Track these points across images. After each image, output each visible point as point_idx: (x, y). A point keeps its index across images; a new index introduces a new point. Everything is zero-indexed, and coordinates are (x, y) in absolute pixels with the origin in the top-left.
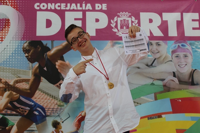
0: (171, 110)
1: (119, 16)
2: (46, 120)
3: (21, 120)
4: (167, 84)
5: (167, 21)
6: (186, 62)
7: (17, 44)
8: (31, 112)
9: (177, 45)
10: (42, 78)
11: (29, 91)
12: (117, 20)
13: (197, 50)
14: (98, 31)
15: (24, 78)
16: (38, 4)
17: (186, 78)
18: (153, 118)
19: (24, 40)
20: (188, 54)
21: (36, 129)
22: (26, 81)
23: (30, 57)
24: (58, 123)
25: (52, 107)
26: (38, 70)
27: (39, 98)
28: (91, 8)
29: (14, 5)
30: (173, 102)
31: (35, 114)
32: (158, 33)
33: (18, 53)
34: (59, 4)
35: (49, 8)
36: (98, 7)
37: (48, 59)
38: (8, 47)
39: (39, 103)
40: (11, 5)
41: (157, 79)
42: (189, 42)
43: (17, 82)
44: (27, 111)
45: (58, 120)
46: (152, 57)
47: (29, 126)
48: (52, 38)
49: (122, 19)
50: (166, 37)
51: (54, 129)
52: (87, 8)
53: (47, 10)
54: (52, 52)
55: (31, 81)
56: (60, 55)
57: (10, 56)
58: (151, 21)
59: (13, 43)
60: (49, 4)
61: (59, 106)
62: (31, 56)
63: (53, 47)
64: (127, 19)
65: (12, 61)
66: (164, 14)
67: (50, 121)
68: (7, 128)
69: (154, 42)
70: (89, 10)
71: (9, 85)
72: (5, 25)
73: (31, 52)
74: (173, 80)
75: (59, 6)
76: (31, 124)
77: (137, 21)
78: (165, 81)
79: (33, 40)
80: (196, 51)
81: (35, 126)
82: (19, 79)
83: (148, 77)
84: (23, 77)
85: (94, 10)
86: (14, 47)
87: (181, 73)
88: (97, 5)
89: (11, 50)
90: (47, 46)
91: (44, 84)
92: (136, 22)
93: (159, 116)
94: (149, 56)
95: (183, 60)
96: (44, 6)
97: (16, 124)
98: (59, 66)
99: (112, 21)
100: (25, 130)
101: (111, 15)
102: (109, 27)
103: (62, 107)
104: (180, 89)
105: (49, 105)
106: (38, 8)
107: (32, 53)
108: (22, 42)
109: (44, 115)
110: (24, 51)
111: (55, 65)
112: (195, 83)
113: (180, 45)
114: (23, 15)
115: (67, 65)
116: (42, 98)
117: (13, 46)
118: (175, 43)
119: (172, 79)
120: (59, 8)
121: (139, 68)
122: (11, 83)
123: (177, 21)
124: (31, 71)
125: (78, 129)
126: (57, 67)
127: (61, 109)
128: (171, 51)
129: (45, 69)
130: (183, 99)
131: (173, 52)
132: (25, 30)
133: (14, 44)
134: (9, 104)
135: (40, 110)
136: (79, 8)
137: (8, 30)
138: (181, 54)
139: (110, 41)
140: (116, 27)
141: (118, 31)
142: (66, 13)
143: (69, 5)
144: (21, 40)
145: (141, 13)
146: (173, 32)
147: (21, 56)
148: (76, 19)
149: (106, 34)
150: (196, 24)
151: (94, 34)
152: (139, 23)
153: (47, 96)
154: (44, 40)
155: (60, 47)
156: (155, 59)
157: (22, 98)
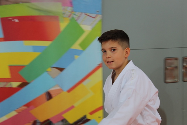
0: (2, 37)
30: (6, 22)
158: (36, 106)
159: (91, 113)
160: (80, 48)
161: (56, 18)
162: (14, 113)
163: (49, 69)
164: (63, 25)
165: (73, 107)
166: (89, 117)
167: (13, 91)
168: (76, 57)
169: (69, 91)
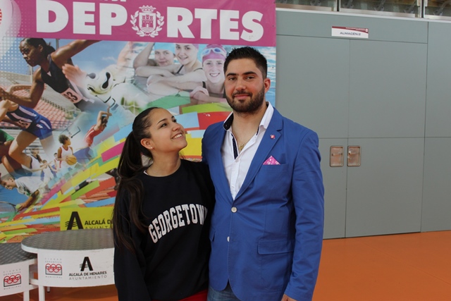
0: (198, 126)
1: (140, 11)
2: (51, 134)
3: (21, 134)
4: (195, 96)
5: (199, 20)
6: (219, 70)
7: (12, 42)
8: (34, 124)
9: (210, 50)
10: (46, 86)
11: (30, 100)
12: (139, 16)
14: (114, 28)
15: (23, 85)
17: (218, 89)
19: (21, 37)
20: (223, 62)
21: (39, 144)
22: (26, 88)
23: (29, 59)
24: (67, 139)
25: (59, 120)
26: (40, 76)
27: (42, 109)
30: (201, 116)
31: (39, 128)
32: (188, 34)
37: (52, 62)
39: (43, 115)
42: (224, 46)
43: (15, 89)
44: (29, 124)
45: (67, 134)
46: (179, 63)
47: (32, 141)
48: (57, 36)
49: (144, 14)
50: (197, 40)
51: (62, 144)
54: (57, 53)
55: (33, 88)
56: (67, 57)
57: (4, 56)
58: (180, 18)
59: (7, 40)
61: (67, 118)
62: (30, 57)
63: (58, 47)
64: (151, 15)
65: (7, 63)
66: (197, 10)
67: (56, 135)
68: (5, 143)
69: (182, 45)
70: (103, 1)
73: (30, 53)
74: (202, 92)
76: (35, 139)
77: (163, 18)
78: (193, 92)
79: (33, 37)
81: (39, 141)
82: (16, 85)
83: (173, 87)
84: (23, 83)
85: (110, 1)
86: (9, 45)
87: (212, 84)
89: (5, 48)
90: (51, 45)
91: (48, 92)
92: (162, 20)
94: (175, 61)
95: (215, 68)
97: (16, 138)
98: (66, 71)
99: (132, 16)
100: (28, 146)
101: (131, 8)
102: (128, 24)
103: (71, 120)
104: (210, 102)
105: (55, 117)
107: (32, 54)
108: (19, 39)
109: (49, 128)
110: (21, 51)
111: (62, 70)
113: (213, 49)
114: (18, 4)
115: (76, 70)
116: (46, 108)
117: (7, 44)
118: (208, 47)
119: (201, 90)
121: (162, 76)
122: (8, 90)
123: (213, 21)
124: (31, 76)
125: (90, 145)
126: (64, 72)
127: (69, 122)
128: (202, 56)
129: (49, 74)
130: (212, 114)
131: (205, 58)
132: (22, 24)
133: (9, 42)
134: (6, 116)
135: (44, 122)
138: (214, 61)
139: (129, 42)
140: (137, 24)
141: (140, 29)
142: (74, 3)
144: (17, 37)
145: (168, 8)
146: (206, 33)
147: (17, 57)
148: (87, 12)
149: (123, 33)
150: (235, 25)
151: (109, 32)
152: (165, 20)
153: (52, 106)
154: (46, 37)
155: (67, 48)
156: (183, 66)
157: (21, 109)
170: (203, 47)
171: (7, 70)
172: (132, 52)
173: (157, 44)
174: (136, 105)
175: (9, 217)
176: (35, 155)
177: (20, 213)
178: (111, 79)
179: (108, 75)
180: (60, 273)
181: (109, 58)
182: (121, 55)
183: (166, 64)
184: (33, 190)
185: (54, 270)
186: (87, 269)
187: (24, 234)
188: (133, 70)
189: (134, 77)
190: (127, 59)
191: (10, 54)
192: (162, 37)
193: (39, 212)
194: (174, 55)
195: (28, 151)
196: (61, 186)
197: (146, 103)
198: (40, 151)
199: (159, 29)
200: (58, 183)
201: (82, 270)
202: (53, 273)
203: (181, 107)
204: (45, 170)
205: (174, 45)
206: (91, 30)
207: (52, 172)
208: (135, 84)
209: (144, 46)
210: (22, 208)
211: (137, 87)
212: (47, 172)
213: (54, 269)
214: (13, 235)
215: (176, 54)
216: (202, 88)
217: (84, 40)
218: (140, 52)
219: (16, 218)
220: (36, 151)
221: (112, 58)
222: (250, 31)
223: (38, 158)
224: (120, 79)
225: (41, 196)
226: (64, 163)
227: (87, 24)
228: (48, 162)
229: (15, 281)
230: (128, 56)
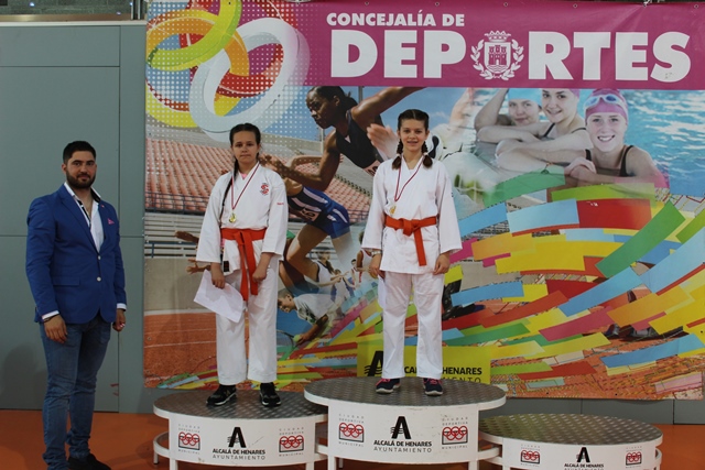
0: (578, 222)
1: (487, 40)
2: (348, 231)
3: (305, 229)
4: (573, 173)
5: (580, 51)
6: (614, 131)
7: (296, 93)
8: (323, 215)
9: (598, 98)
10: (343, 156)
11: (318, 179)
12: (483, 48)
13: (638, 107)
14: (445, 68)
16: (334, 15)
17: (611, 161)
18: (543, 235)
19: (308, 85)
20: (620, 117)
21: (331, 245)
22: (315, 160)
23: (319, 117)
25: (360, 209)
26: (335, 142)
27: (337, 192)
28: (434, 24)
29: (290, 18)
30: (583, 206)
31: (331, 220)
32: (562, 73)
33: (298, 110)
34: (373, 15)
35: (354, 24)
36: (448, 20)
37: (352, 120)
38: (281, 98)
39: (337, 201)
40: (285, 18)
41: (555, 164)
42: (622, 92)
43: (298, 162)
44: (317, 215)
46: (548, 121)
47: (320, 240)
48: (360, 82)
49: (493, 45)
50: (577, 82)
52: (426, 24)
53: (350, 27)
54: (360, 108)
55: (323, 160)
56: (374, 114)
57: (284, 115)
58: (549, 49)
59: (289, 90)
60: (355, 15)
62: (321, 114)
63: (361, 98)
64: (503, 45)
65: (288, 124)
66: (577, 35)
69: (553, 91)
70: (430, 28)
71: (283, 167)
72: (275, 57)
73: (322, 108)
74: (584, 166)
75: (372, 19)
76: (324, 237)
77: (522, 49)
78: (570, 167)
79: (326, 85)
80: (636, 110)
82: (301, 156)
83: (537, 159)
84: (309, 154)
85: (439, 27)
86: (291, 98)
87: (602, 153)
88: (445, 16)
89: (286, 103)
90: (351, 96)
91: (346, 166)
92: (520, 52)
93: (554, 231)
94: (541, 118)
95: (607, 127)
96: (344, 19)
97: (297, 236)
98: (372, 134)
99: (473, 49)
100: (314, 247)
101: (472, 35)
102: (467, 61)
104: (597, 184)
105: (355, 205)
106: (334, 23)
107: (324, 110)
109: (346, 221)
110: (309, 105)
111: (366, 132)
112: (628, 172)
113: (604, 97)
114: (306, 37)
115: (387, 133)
116: (341, 191)
117: (289, 96)
118: (595, 93)
119: (583, 163)
120: (373, 24)
121: (520, 141)
122: (288, 165)
123: (603, 50)
124: (322, 143)
126: (369, 136)
128: (585, 109)
129: (348, 139)
130: (601, 202)
131: (589, 111)
132: (310, 66)
133: (291, 93)
135: (338, 212)
136: (411, 23)
137: (280, 67)
138: (605, 116)
139: (468, 89)
140: (481, 60)
141: (485, 68)
142: (386, 32)
143: (391, 16)
144: (304, 85)
145: (530, 33)
146: (592, 71)
147: (303, 115)
148: (404, 45)
149: (460, 75)
150: (642, 56)
151: (437, 74)
152: (526, 53)
153: (350, 188)
154: (345, 85)
155: (374, 99)
156: (554, 124)
157: (306, 191)
158: (615, 308)
159: (690, 326)
160: (678, 241)
161: (646, 202)
162: (587, 313)
163: (634, 264)
164: (655, 211)
165: (663, 314)
166: (685, 329)
167: (586, 286)
168: (672, 251)
169: (659, 293)
170: (586, 93)
171: (288, 134)
172: (473, 103)
173: (512, 90)
174: (478, 187)
175: (284, 353)
176: (324, 262)
177: (299, 350)
178: (440, 147)
179: (436, 141)
180: (360, 438)
181: (438, 113)
182: (456, 109)
183: (526, 121)
184: (319, 314)
185: (351, 433)
186: (401, 437)
187: (304, 380)
188: (475, 131)
189: (476, 142)
190: (464, 116)
191: (293, 110)
192: (521, 79)
193: (327, 349)
194: (540, 107)
195: (314, 255)
196: (360, 310)
197: (494, 184)
198: (331, 256)
199: (515, 67)
200: (356, 305)
201: (395, 436)
202: (351, 438)
203: (549, 191)
204: (337, 285)
205: (540, 91)
206: (410, 72)
207: (348, 288)
208: (476, 154)
209: (492, 94)
210: (303, 342)
211: (481, 158)
212: (341, 287)
213: (353, 432)
214: (289, 381)
215: (543, 106)
216: (584, 161)
217: (400, 88)
218: (485, 103)
219: (294, 356)
220: (325, 256)
221: (443, 114)
222: (667, 65)
223: (328, 266)
224: (453, 147)
225: (331, 324)
226: (366, 274)
227: (404, 62)
228: (343, 273)
229: (295, 444)
230: (465, 112)
